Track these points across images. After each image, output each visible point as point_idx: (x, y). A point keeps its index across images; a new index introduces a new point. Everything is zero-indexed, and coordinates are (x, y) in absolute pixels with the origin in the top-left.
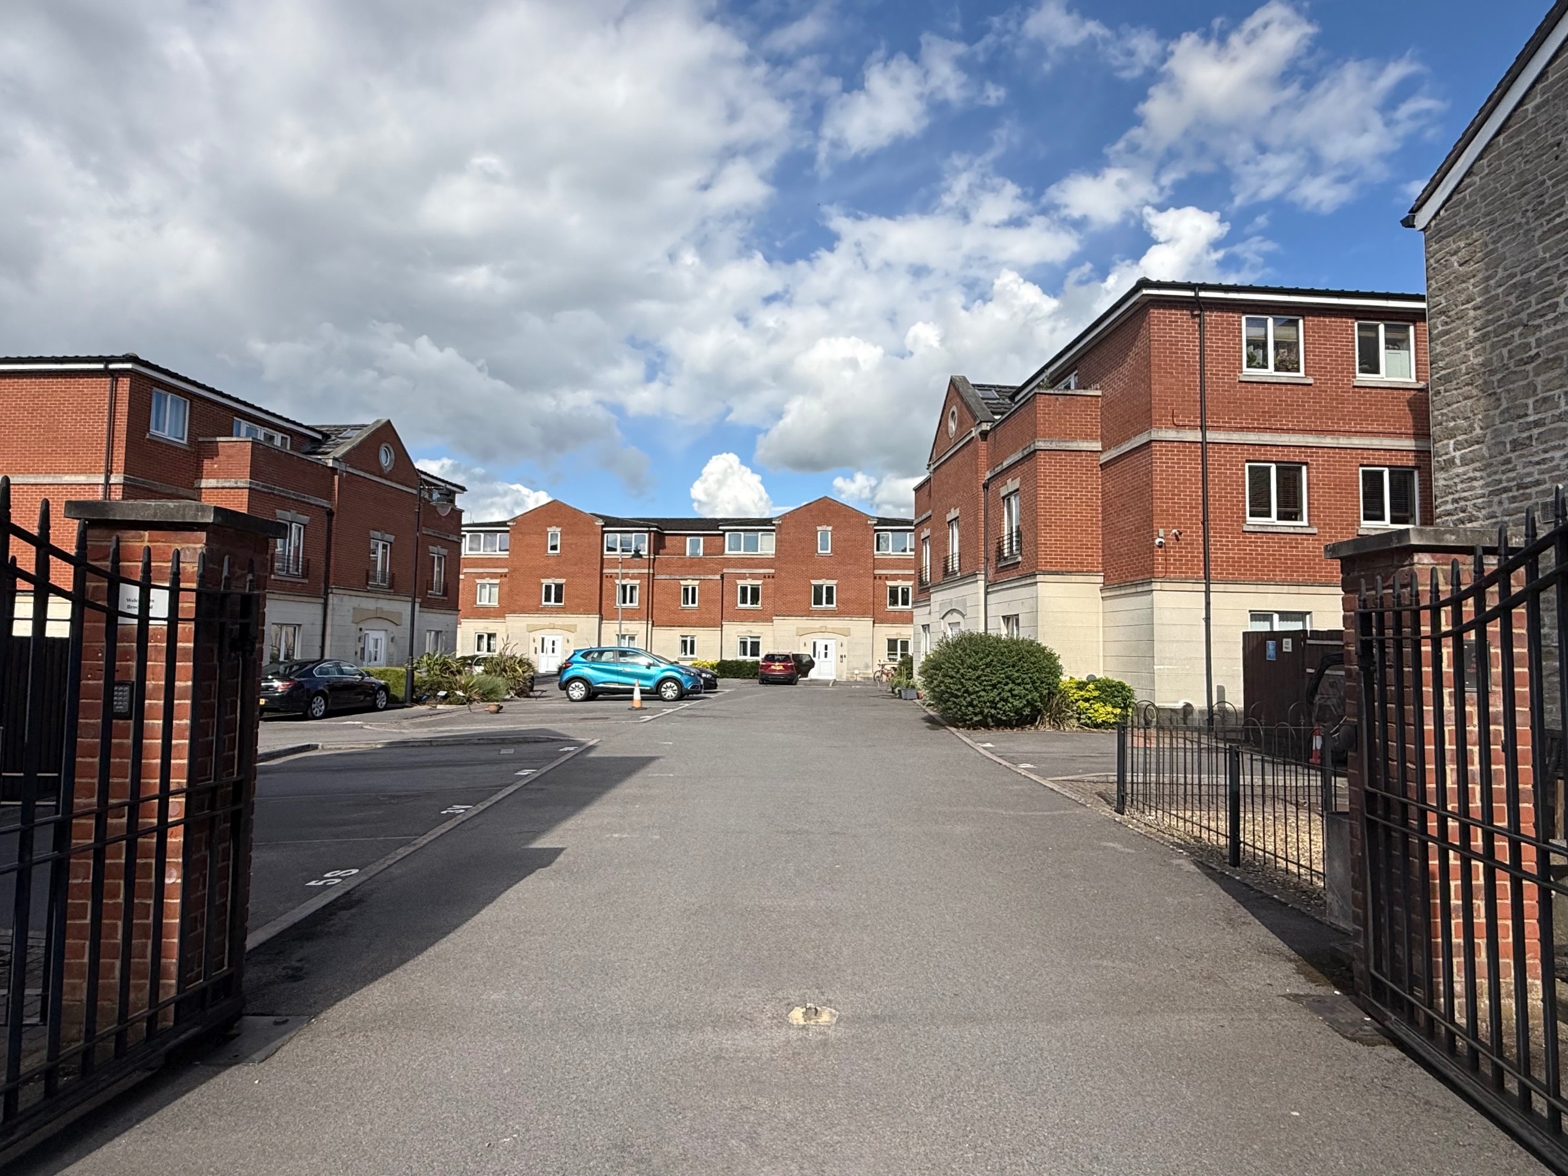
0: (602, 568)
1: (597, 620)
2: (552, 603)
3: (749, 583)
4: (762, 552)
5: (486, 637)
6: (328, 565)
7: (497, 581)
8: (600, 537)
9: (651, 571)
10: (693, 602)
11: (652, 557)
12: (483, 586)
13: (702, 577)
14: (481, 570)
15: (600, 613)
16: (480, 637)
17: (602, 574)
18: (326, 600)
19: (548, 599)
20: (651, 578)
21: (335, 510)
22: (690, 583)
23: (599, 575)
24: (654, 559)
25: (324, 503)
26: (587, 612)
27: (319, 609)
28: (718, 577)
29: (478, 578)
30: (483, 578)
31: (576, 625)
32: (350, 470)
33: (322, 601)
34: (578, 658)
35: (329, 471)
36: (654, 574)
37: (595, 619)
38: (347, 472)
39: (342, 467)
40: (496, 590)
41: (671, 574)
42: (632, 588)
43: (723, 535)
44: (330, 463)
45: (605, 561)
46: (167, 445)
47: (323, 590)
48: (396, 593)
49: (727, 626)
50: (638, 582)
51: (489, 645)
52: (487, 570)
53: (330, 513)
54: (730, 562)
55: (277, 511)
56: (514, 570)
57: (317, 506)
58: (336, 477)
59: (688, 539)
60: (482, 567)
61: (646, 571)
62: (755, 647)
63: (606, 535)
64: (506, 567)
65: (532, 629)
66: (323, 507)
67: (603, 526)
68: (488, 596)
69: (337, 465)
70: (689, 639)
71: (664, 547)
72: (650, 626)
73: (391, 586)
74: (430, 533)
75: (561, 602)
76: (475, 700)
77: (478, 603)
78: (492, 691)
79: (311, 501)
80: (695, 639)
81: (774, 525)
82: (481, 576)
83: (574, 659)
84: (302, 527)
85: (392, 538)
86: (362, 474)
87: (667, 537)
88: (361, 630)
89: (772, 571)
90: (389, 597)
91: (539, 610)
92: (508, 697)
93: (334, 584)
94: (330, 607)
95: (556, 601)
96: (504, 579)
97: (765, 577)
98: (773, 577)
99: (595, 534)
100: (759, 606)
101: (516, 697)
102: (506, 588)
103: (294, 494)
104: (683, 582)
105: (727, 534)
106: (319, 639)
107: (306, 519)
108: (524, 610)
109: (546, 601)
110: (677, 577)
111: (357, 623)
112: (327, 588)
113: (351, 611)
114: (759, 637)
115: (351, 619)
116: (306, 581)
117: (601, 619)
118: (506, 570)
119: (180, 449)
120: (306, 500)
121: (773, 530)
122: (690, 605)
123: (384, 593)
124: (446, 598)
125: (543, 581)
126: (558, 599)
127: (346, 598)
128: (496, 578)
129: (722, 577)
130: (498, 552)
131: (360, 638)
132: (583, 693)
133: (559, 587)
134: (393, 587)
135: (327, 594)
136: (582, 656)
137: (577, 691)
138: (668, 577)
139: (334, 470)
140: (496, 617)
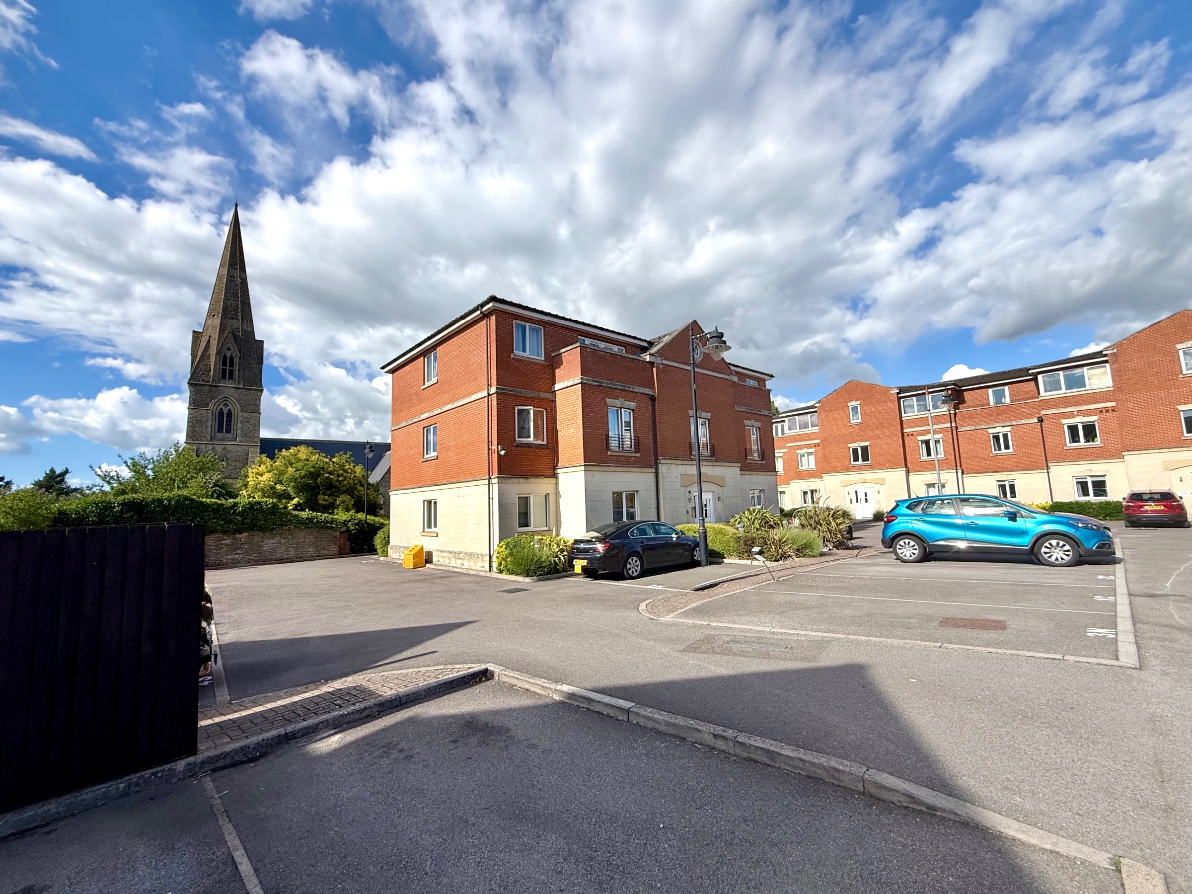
0: (902, 429)
1: (904, 473)
2: (860, 462)
3: (1079, 420)
4: (1091, 387)
5: (809, 493)
6: (655, 441)
7: (812, 450)
8: (897, 403)
9: (954, 425)
10: (1007, 447)
11: (952, 412)
12: (802, 455)
13: (1014, 423)
14: (799, 444)
15: (906, 465)
16: (805, 493)
17: (903, 434)
18: (657, 469)
19: (856, 459)
20: (954, 432)
21: (656, 395)
22: (1000, 430)
23: (900, 435)
24: (955, 414)
25: (647, 391)
26: (893, 466)
27: (651, 477)
28: (1036, 420)
29: (798, 449)
30: (802, 449)
31: (884, 479)
32: (665, 362)
33: (654, 470)
34: (903, 510)
35: (648, 366)
36: (957, 428)
37: (902, 472)
38: (663, 364)
39: (658, 360)
40: (812, 458)
41: (975, 425)
42: (937, 442)
43: (1035, 380)
44: (648, 358)
45: (904, 422)
46: (528, 361)
47: (653, 462)
48: (717, 460)
49: (1055, 469)
50: (941, 436)
51: (812, 498)
52: (804, 443)
53: (653, 399)
54: (1047, 404)
55: (607, 400)
56: (824, 440)
57: (641, 393)
58: (654, 369)
59: (990, 391)
60: (800, 441)
61: (948, 425)
62: (1100, 487)
63: (902, 400)
64: (818, 439)
65: (846, 485)
66: (646, 394)
67: (898, 393)
68: (809, 463)
69: (653, 359)
70: (1007, 484)
71: (964, 402)
72: (960, 474)
73: (713, 454)
74: (743, 410)
75: (868, 460)
76: (789, 556)
77: (800, 468)
78: (807, 546)
79: (635, 390)
80: (1016, 483)
81: (1106, 355)
82: (800, 447)
83: (897, 511)
84: (631, 412)
85: (709, 415)
86: (676, 365)
87: (965, 393)
88: (690, 492)
89: (1113, 404)
90: (711, 464)
91: (848, 469)
92: (825, 550)
93: (662, 456)
94: (660, 475)
95: (863, 461)
96: (817, 448)
97: (1101, 412)
98: (1113, 410)
99: (892, 401)
100: (1098, 442)
101: (835, 550)
102: (820, 455)
103: (620, 386)
104: (990, 431)
105: (1040, 377)
106: (655, 501)
107: (633, 405)
108: (836, 470)
109: (854, 461)
110: (984, 427)
111: (686, 487)
112: (656, 459)
113: (679, 477)
114: (1104, 476)
115: (679, 484)
116: (638, 455)
117: (908, 472)
118: (818, 441)
119: (539, 364)
120: (631, 389)
121: (1107, 362)
122: (1003, 450)
123: (708, 461)
124: (764, 462)
125: (850, 445)
126: (866, 459)
127: (673, 466)
128: (812, 448)
129: (1041, 420)
130: (810, 428)
131: (689, 499)
132: (916, 552)
133: (865, 449)
134: (716, 454)
135: (657, 465)
136: (908, 507)
137: (908, 549)
138: (973, 428)
139: (652, 364)
140: (815, 477)
